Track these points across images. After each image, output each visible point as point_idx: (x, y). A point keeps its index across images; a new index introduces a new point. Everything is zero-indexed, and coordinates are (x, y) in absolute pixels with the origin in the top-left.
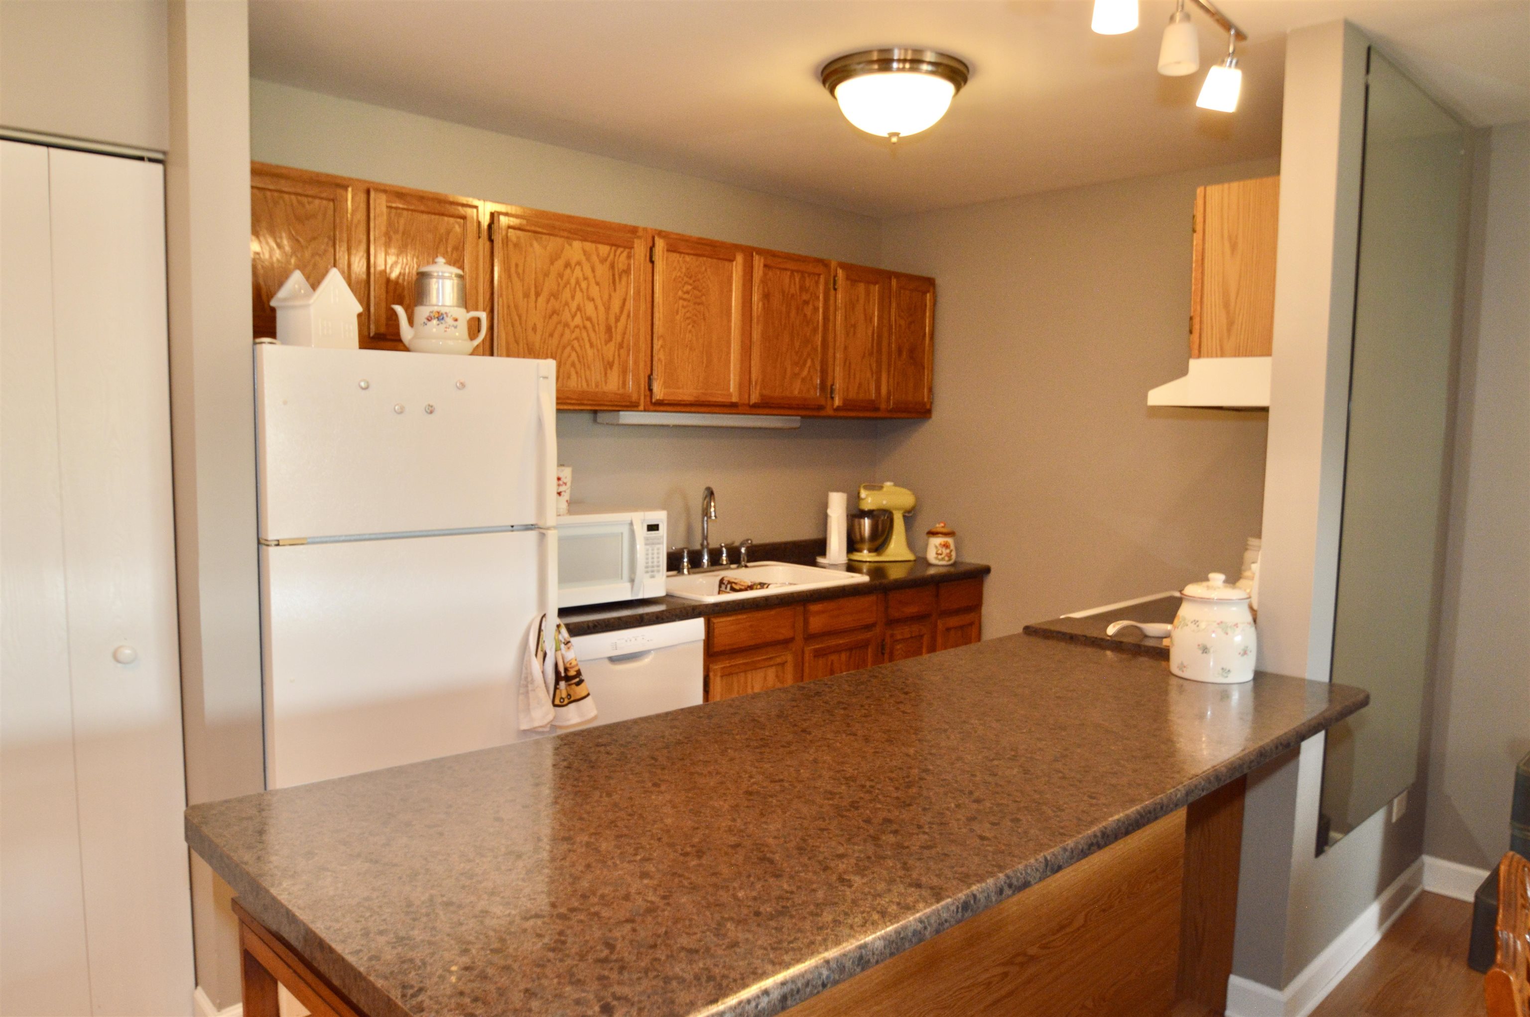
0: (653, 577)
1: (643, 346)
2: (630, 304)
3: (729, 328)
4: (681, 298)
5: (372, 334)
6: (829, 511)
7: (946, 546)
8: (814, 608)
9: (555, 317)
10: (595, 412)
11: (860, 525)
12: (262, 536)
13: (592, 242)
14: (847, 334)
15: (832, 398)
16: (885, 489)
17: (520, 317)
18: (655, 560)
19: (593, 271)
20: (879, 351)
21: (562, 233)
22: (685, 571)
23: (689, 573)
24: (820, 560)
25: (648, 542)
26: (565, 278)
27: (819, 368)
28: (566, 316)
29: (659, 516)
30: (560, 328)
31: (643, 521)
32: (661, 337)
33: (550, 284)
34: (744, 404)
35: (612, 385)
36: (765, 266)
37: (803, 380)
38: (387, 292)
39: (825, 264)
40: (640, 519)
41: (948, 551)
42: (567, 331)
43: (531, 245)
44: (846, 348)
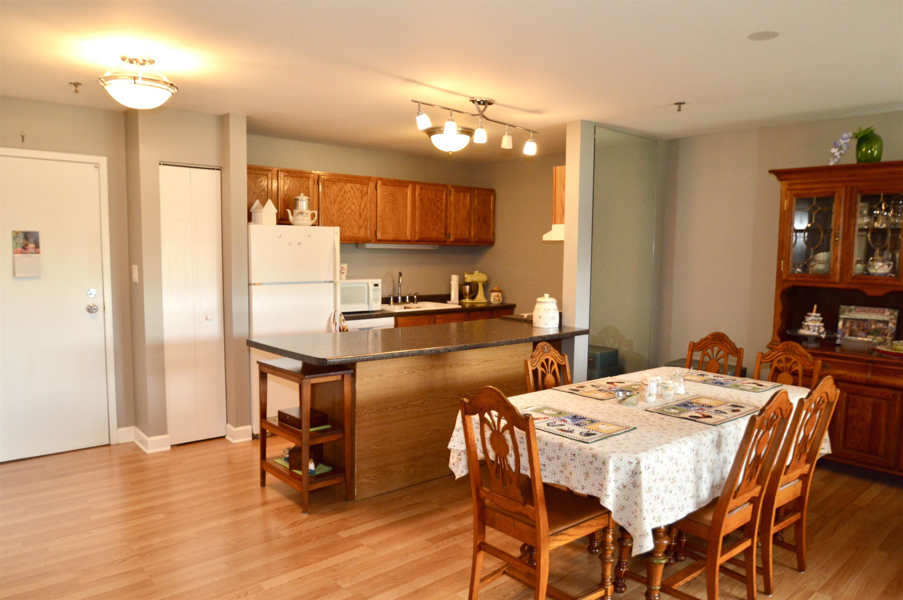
0: (376, 303)
1: (373, 219)
2: (368, 205)
3: (406, 214)
4: (388, 202)
5: (279, 218)
6: (451, 283)
7: (498, 296)
8: (438, 316)
9: (341, 210)
10: (357, 244)
11: (464, 289)
12: (250, 282)
13: (354, 183)
14: (456, 213)
15: (450, 238)
16: (475, 274)
17: (328, 211)
18: (377, 297)
19: (354, 193)
20: (470, 219)
21: (344, 181)
22: (392, 304)
23: (393, 305)
24: (448, 302)
25: (374, 290)
26: (344, 196)
27: (443, 226)
28: (345, 210)
29: (379, 281)
30: (343, 214)
31: (372, 283)
32: (380, 216)
33: (339, 199)
34: (413, 241)
35: (362, 234)
36: (421, 188)
37: (437, 231)
38: (284, 204)
39: (445, 186)
40: (371, 282)
41: (498, 298)
42: (345, 216)
43: (332, 186)
44: (455, 218)
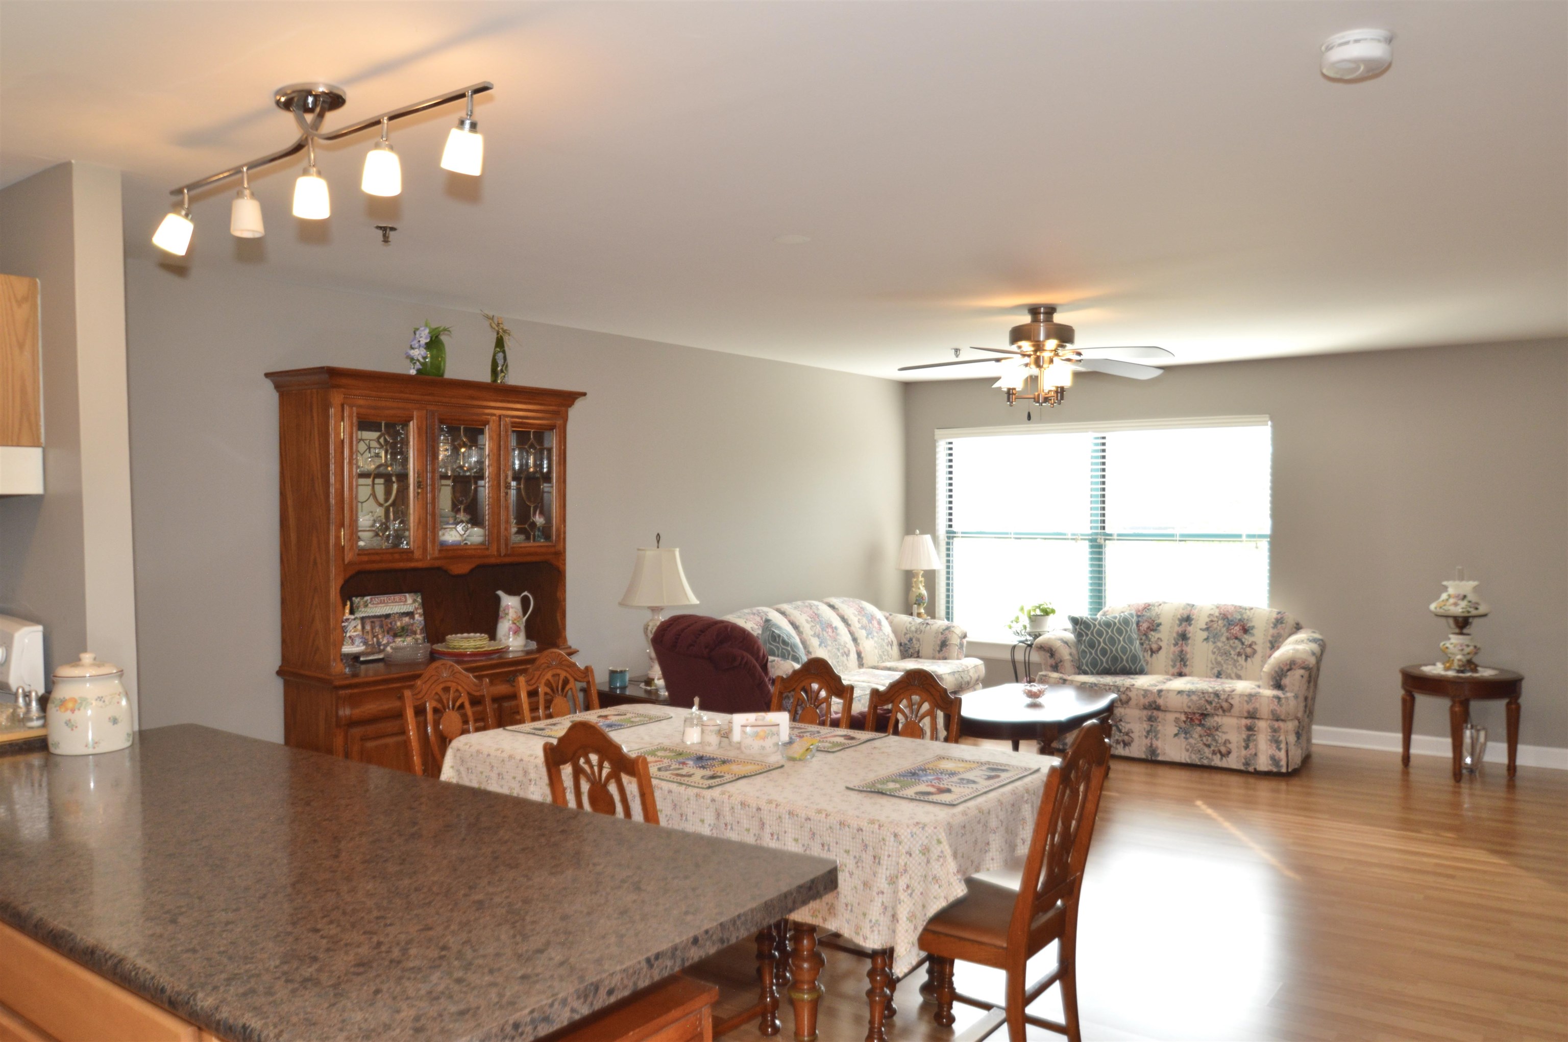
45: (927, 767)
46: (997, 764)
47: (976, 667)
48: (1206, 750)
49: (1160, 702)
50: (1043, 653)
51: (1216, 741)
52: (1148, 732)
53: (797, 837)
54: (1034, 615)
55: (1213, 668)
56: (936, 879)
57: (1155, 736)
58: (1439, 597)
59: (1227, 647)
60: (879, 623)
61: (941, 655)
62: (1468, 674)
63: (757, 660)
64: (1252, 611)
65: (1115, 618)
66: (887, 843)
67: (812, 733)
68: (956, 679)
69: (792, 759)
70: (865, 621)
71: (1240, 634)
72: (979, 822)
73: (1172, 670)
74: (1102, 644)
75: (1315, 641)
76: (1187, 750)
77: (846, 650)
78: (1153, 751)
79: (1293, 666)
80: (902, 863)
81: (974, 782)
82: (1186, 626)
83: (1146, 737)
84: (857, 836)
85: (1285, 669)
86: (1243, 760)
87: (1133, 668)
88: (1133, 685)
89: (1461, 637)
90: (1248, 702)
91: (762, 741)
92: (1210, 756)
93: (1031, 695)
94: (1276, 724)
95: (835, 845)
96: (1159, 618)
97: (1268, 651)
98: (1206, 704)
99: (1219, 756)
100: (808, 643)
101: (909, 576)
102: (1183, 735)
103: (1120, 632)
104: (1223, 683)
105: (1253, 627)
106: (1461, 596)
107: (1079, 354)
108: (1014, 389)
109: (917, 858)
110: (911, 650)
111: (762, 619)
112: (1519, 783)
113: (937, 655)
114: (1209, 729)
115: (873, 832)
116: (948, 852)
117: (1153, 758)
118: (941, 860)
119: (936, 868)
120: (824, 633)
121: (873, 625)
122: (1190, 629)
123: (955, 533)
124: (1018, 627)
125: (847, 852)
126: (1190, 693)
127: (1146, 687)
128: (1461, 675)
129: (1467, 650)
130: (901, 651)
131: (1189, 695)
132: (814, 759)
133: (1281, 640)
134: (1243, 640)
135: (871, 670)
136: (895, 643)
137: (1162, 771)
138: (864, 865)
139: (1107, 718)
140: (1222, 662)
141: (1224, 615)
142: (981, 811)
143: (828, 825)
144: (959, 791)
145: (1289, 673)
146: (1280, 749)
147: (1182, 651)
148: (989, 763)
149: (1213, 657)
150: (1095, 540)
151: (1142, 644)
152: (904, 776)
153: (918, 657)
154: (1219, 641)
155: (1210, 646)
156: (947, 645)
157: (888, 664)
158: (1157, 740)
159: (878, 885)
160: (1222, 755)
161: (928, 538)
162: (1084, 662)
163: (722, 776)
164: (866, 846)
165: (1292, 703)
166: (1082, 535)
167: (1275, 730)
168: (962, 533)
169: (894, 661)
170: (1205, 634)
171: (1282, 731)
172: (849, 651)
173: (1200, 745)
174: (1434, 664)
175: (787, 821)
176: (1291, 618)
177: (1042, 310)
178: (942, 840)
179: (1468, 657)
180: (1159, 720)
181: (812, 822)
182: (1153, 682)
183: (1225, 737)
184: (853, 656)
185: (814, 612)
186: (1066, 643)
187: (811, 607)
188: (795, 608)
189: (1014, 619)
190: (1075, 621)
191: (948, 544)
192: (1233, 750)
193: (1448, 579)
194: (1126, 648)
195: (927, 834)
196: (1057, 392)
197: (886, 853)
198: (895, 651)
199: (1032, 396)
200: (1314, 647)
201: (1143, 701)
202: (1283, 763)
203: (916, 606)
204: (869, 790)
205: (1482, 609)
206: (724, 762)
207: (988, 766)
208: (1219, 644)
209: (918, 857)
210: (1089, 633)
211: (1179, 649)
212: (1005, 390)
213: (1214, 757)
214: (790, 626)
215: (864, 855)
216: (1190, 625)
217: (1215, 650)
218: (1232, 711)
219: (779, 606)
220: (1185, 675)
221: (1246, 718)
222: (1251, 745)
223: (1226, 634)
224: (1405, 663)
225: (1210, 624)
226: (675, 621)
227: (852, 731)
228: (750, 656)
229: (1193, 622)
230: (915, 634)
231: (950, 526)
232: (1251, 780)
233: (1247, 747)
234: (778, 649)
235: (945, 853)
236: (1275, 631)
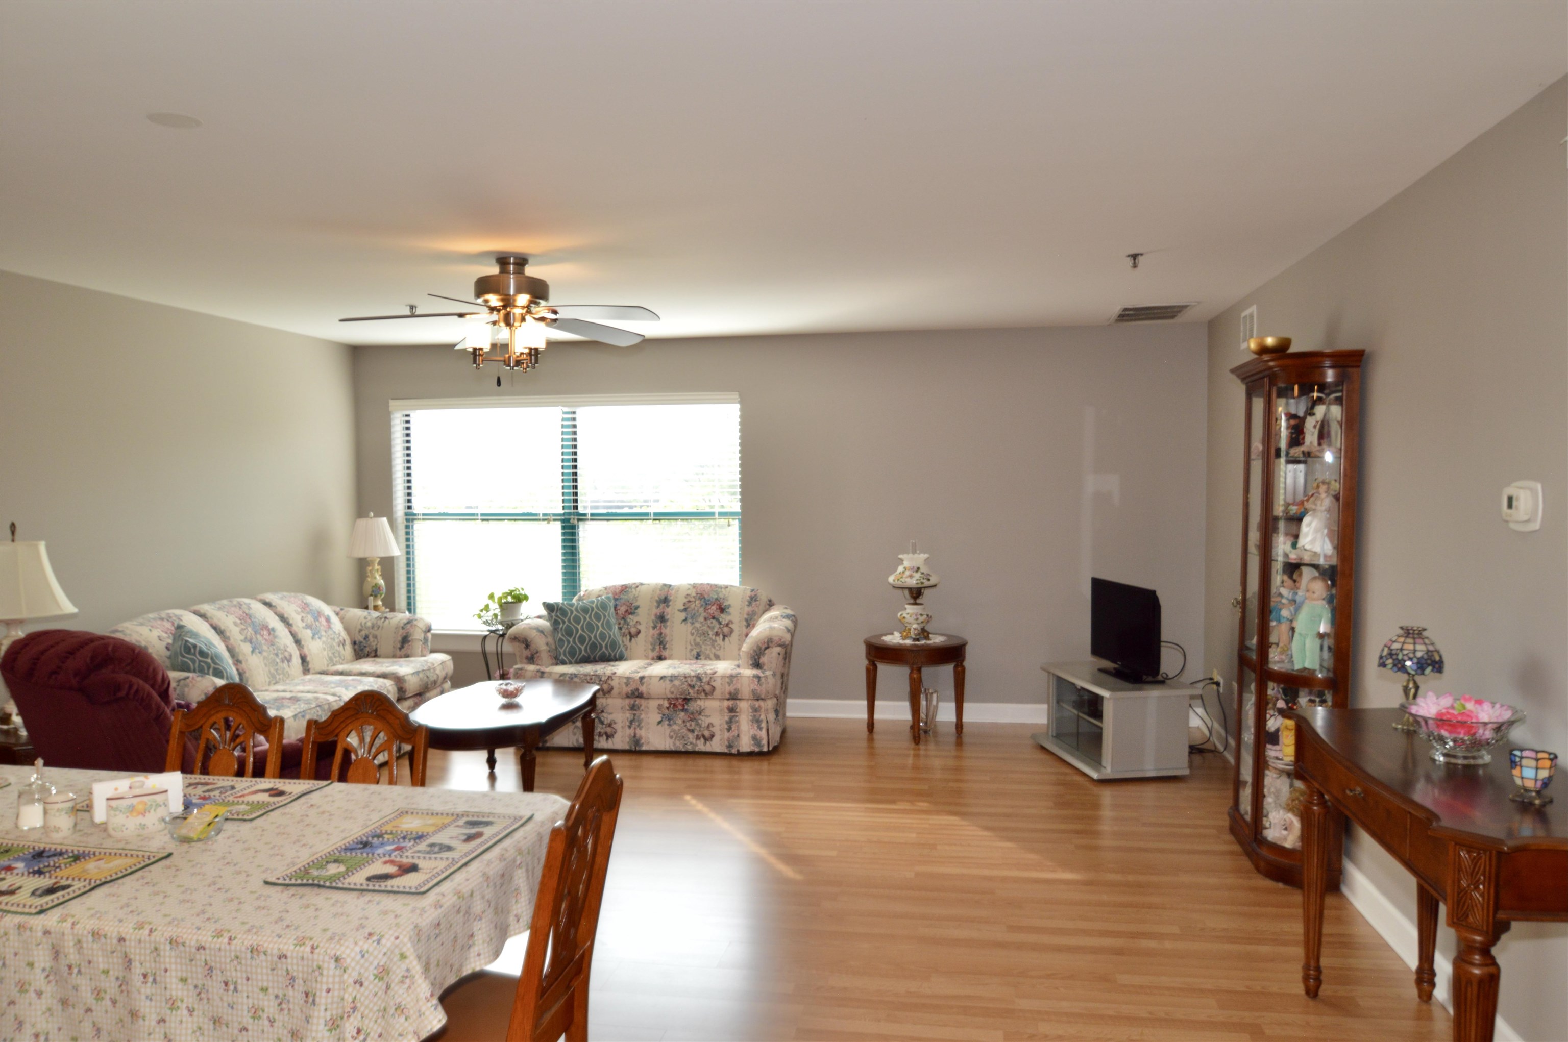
45: (384, 829)
46: (478, 814)
47: (443, 663)
48: (690, 735)
49: (643, 689)
50: (517, 644)
51: (700, 726)
52: (631, 722)
53: (184, 975)
54: (505, 603)
55: (692, 650)
56: (400, 1009)
57: (639, 725)
58: (896, 570)
59: (705, 628)
60: (328, 620)
61: (403, 652)
62: (923, 642)
63: (153, 686)
64: (728, 589)
65: (593, 602)
66: (325, 972)
67: (223, 790)
68: (421, 680)
69: (186, 840)
70: (310, 619)
71: (717, 614)
72: (458, 912)
73: (651, 654)
74: (580, 631)
75: (788, 617)
76: (671, 737)
77: (287, 654)
78: (636, 741)
79: (770, 644)
80: (348, 998)
81: (449, 848)
82: (664, 608)
83: (630, 727)
84: (279, 966)
85: (763, 647)
86: (727, 743)
87: (613, 654)
88: (615, 673)
89: (915, 607)
90: (729, 684)
91: (141, 816)
92: (694, 741)
93: (506, 694)
94: (757, 704)
95: (245, 981)
96: (637, 601)
97: (745, 630)
98: (689, 688)
99: (702, 740)
100: (237, 650)
101: (362, 565)
102: (667, 722)
103: (598, 617)
104: (704, 665)
105: (729, 606)
106: (915, 569)
107: (555, 312)
108: (481, 349)
109: (371, 987)
110: (367, 649)
111: (173, 624)
112: (966, 739)
113: (398, 653)
114: (692, 713)
115: (303, 958)
116: (417, 968)
117: (637, 749)
118: (408, 981)
119: (400, 994)
120: (258, 636)
121: (320, 623)
122: (668, 610)
123: (415, 515)
124: (488, 616)
125: (264, 990)
126: (673, 678)
127: (627, 674)
128: (917, 643)
129: (921, 619)
130: (355, 650)
131: (671, 681)
132: (220, 837)
133: (756, 617)
134: (721, 619)
135: (319, 676)
136: (348, 642)
137: (647, 761)
138: (291, 1006)
139: (590, 712)
140: (701, 643)
141: (701, 595)
142: (459, 894)
143: (233, 954)
144: (429, 866)
145: (766, 651)
146: (761, 729)
147: (661, 634)
148: (464, 814)
149: (693, 638)
150: (568, 520)
151: (620, 629)
152: (352, 849)
153: (376, 656)
154: (697, 621)
155: (688, 627)
156: (409, 641)
157: (340, 668)
158: (640, 729)
159: (314, 1034)
160: (706, 740)
161: (385, 520)
162: (562, 651)
163: (69, 886)
164: (293, 979)
165: (771, 681)
166: (554, 515)
167: (756, 710)
168: (424, 515)
169: (347, 663)
170: (683, 616)
171: (763, 710)
172: (291, 656)
173: (684, 730)
174: (892, 634)
175: (167, 954)
176: (763, 596)
177: (512, 260)
178: (408, 954)
179: (922, 625)
180: (642, 708)
181: (208, 951)
182: (634, 669)
183: (708, 721)
184: (296, 661)
185: (244, 612)
186: (542, 632)
187: (240, 606)
188: (219, 609)
189: (483, 607)
190: (549, 607)
191: (407, 527)
192: (716, 734)
193: (904, 552)
194: (605, 634)
195: (385, 950)
196: (530, 354)
197: (325, 987)
198: (348, 650)
199: (502, 359)
200: (788, 623)
201: (626, 690)
202: (765, 742)
203: (372, 598)
204: (299, 882)
205: (933, 580)
206: (77, 858)
207: (465, 819)
208: (697, 625)
209: (372, 985)
210: (566, 620)
211: (658, 632)
212: (471, 350)
213: (698, 742)
214: (213, 631)
215: (290, 992)
216: (668, 606)
217: (694, 631)
218: (715, 693)
219: (197, 607)
220: (665, 659)
221: (728, 699)
222: (734, 727)
223: (704, 614)
224: (866, 635)
225: (687, 605)
226: (33, 639)
227: (282, 781)
228: (141, 682)
229: (671, 603)
230: (371, 630)
231: (409, 508)
232: (735, 763)
233: (729, 729)
234: (193, 661)
235: (413, 972)
236: (750, 609)
